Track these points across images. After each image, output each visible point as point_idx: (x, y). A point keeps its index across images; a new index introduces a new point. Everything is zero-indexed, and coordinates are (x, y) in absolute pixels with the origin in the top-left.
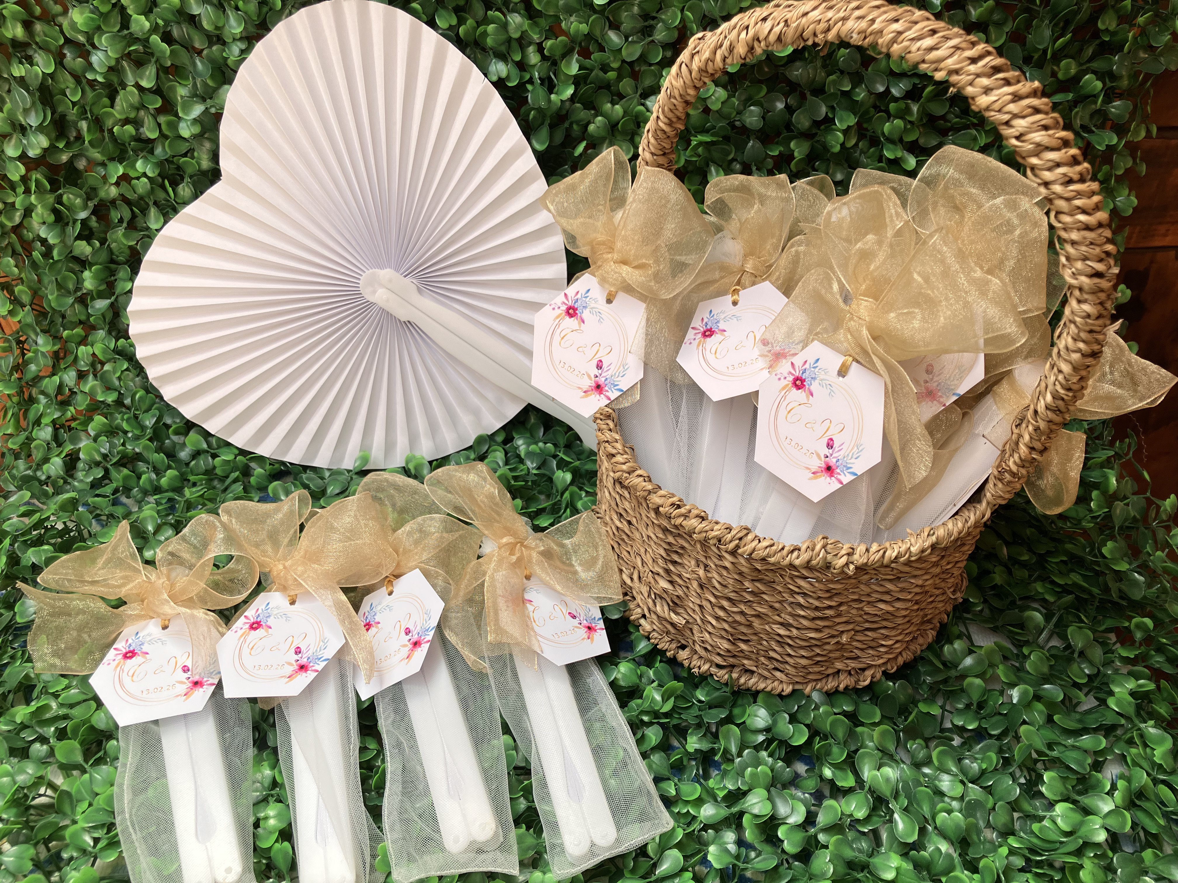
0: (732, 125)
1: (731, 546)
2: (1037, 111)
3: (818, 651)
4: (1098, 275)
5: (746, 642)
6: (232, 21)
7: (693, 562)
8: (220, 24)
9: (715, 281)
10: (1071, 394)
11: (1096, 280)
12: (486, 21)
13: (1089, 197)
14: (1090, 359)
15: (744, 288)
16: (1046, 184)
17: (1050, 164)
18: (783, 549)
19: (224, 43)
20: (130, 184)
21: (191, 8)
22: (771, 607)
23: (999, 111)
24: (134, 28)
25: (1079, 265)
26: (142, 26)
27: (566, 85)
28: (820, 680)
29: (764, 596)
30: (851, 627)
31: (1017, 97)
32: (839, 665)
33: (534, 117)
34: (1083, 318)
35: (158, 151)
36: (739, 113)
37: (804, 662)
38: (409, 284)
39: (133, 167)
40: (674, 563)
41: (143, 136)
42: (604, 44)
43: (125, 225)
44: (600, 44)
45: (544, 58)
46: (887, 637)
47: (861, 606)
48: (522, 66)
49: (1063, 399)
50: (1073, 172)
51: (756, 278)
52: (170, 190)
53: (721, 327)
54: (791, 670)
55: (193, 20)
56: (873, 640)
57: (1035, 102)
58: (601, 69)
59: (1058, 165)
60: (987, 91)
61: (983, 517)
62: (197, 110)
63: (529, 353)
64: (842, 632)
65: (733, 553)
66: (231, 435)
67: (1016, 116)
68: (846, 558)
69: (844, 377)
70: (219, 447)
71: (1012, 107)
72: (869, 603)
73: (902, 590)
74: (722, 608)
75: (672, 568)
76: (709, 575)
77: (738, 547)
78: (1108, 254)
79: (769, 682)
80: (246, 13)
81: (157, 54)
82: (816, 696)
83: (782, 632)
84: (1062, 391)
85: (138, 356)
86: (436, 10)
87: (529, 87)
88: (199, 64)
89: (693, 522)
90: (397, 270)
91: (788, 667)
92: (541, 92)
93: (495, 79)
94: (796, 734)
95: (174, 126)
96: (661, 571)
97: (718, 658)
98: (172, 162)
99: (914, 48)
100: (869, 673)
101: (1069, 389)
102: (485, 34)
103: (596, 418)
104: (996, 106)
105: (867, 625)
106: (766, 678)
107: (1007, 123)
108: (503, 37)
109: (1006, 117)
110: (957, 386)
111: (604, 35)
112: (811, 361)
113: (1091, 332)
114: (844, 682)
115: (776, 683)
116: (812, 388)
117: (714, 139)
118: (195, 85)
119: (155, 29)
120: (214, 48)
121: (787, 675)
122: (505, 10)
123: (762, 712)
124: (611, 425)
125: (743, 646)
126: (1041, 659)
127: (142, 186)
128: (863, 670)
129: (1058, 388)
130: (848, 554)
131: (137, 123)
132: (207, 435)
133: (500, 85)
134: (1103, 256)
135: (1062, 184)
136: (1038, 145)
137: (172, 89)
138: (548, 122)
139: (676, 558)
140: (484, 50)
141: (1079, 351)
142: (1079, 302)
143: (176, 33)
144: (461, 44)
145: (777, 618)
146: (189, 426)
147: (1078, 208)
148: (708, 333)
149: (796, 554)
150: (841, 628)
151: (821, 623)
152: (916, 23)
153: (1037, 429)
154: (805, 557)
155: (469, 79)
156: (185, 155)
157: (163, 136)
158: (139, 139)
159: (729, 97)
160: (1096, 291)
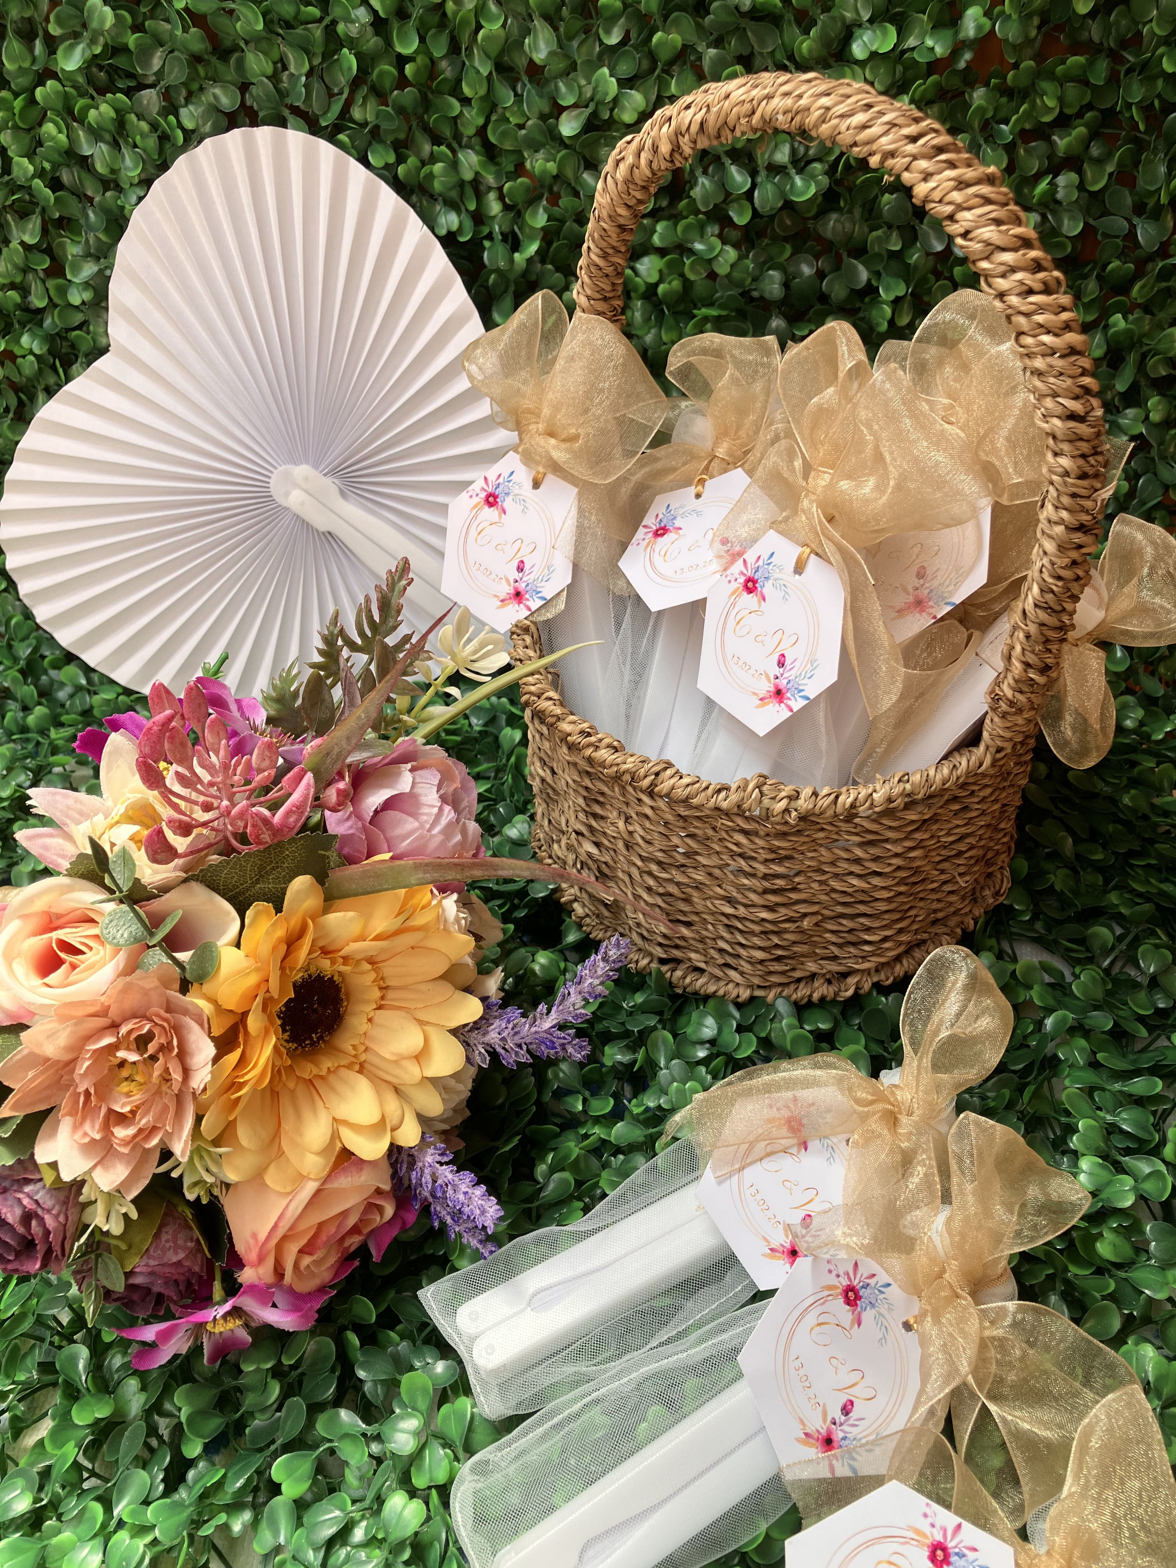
0: (746, 294)
1: (646, 783)
2: (988, 201)
3: (776, 940)
4: (1072, 416)
5: (688, 924)
6: (128, 162)
7: (615, 814)
8: (116, 167)
9: (674, 469)
10: (1060, 584)
11: (1072, 424)
12: (433, 159)
13: (1057, 314)
14: (1079, 535)
15: (712, 477)
16: (1001, 295)
17: (1002, 269)
18: (707, 788)
19: (119, 189)
20: (14, 362)
21: (80, 146)
22: (710, 874)
23: (940, 201)
24: (16, 172)
25: (1049, 403)
26: (25, 170)
27: (532, 239)
28: (787, 985)
29: (699, 858)
30: (815, 908)
31: (961, 184)
32: (812, 967)
33: (495, 282)
34: (1062, 476)
35: (47, 322)
36: (755, 280)
37: (759, 955)
38: (330, 486)
39: (18, 342)
40: (595, 816)
41: (32, 307)
42: (579, 188)
43: (11, 415)
44: (574, 189)
45: (506, 208)
46: (868, 930)
47: (824, 878)
48: (479, 218)
49: (1053, 592)
50: (1032, 280)
51: (728, 465)
52: (61, 371)
53: (677, 524)
54: (747, 968)
55: (85, 162)
56: (851, 931)
57: (985, 189)
58: (576, 221)
59: (1013, 270)
60: (927, 176)
61: (981, 765)
62: (89, 270)
63: (441, 554)
64: (805, 915)
65: (651, 794)
66: (114, 669)
67: (960, 208)
68: (785, 802)
69: (800, 574)
70: (102, 683)
71: (957, 196)
72: (836, 876)
73: (876, 859)
74: (650, 874)
75: (594, 823)
76: (631, 828)
77: (653, 784)
78: (1087, 390)
79: (722, 983)
80: (145, 151)
81: (42, 203)
82: (782, 1006)
83: (729, 910)
84: (1050, 580)
85: (8, 566)
86: (370, 144)
87: (487, 244)
88: (91, 215)
89: (603, 754)
90: (316, 466)
91: (743, 963)
92: (501, 250)
93: (443, 232)
94: (744, 1045)
95: (63, 291)
96: (583, 829)
97: (659, 949)
98: (66, 339)
99: (843, 127)
100: (852, 980)
101: (1059, 578)
102: (431, 176)
103: (513, 633)
104: (936, 196)
105: (840, 909)
106: (719, 979)
107: (951, 218)
108: (453, 180)
109: (949, 209)
110: (952, 594)
111: (577, 178)
112: (764, 556)
113: (1074, 495)
114: (820, 990)
115: (731, 986)
116: (765, 591)
117: (724, 313)
118: (87, 241)
119: (41, 174)
120: (108, 194)
121: (742, 973)
122: (455, 146)
123: (710, 1021)
124: (528, 639)
125: (685, 931)
126: (1094, 979)
127: (29, 365)
128: (844, 975)
129: (1046, 576)
130: (790, 798)
131: (24, 290)
132: (88, 670)
133: (449, 241)
134: (1078, 391)
135: (1018, 295)
136: (988, 243)
137: (62, 246)
138: (512, 288)
139: (598, 809)
140: (433, 197)
141: (1061, 522)
142: (1056, 454)
143: (66, 177)
144: (401, 188)
145: (718, 890)
146: (70, 658)
147: (1041, 326)
148: (661, 532)
149: (723, 794)
150: (803, 909)
151: (773, 898)
152: (849, 97)
153: (1028, 637)
154: (734, 798)
155: (405, 227)
156: (79, 327)
157: (52, 304)
158: (26, 308)
159: (740, 258)
160: (1075, 439)
